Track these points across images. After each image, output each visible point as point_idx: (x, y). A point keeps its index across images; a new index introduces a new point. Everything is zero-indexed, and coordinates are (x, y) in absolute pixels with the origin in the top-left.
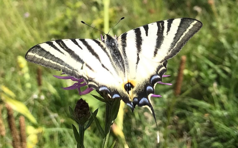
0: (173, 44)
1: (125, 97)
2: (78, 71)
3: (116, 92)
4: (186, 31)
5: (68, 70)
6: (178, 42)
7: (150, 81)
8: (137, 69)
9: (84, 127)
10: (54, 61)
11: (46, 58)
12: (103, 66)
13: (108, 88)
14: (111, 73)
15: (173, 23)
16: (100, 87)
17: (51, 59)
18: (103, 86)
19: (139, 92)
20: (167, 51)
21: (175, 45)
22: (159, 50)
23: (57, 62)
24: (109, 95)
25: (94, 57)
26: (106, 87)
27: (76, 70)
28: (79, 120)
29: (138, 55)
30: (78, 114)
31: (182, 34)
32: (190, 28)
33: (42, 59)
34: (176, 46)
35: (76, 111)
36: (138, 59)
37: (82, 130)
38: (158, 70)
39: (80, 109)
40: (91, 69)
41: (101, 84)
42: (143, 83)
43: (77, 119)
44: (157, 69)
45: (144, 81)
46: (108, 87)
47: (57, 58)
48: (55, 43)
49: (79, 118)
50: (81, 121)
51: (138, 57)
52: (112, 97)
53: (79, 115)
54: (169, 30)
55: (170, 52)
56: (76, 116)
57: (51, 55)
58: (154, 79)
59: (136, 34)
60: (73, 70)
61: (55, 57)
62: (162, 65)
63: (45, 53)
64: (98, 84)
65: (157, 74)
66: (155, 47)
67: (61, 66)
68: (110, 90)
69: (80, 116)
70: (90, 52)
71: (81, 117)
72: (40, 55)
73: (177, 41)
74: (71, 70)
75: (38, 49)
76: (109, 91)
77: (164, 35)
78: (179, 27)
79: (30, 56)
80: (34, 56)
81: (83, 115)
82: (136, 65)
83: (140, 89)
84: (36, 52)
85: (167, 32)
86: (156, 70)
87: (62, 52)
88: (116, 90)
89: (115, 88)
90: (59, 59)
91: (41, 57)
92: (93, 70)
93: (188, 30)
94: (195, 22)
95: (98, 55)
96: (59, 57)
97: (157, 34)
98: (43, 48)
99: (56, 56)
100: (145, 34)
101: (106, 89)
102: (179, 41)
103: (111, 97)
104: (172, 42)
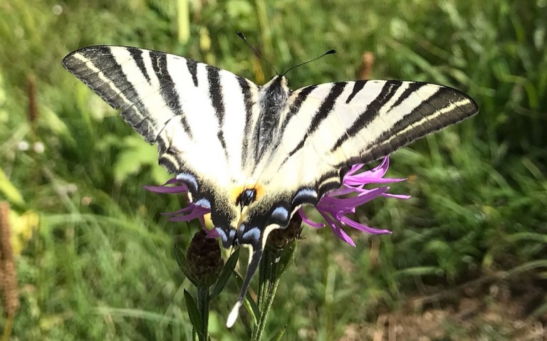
0: (386, 135)
1: (223, 214)
2: (154, 125)
3: (210, 195)
4: (432, 114)
5: (136, 115)
6: (398, 134)
7: (293, 197)
8: (284, 165)
9: (208, 293)
10: (117, 87)
11: (105, 74)
12: (220, 135)
13: (197, 181)
14: (227, 154)
15: (418, 91)
16: (181, 171)
17: (113, 80)
18: (189, 172)
19: (256, 213)
20: (364, 145)
21: (388, 139)
22: (350, 138)
23: (124, 92)
24: (190, 195)
25: (213, 110)
26: (196, 177)
27: (152, 121)
28: (200, 278)
29: (306, 136)
30: (196, 267)
31: (419, 120)
32: (444, 111)
33: (97, 74)
34: (388, 141)
35: (191, 259)
36: (301, 145)
37: (205, 299)
38: (323, 178)
39: (201, 255)
40: (187, 129)
41: (188, 167)
42: (276, 197)
43: (193, 277)
44: (322, 176)
45: (280, 193)
46: (200, 179)
47: (129, 83)
48: (146, 55)
49: (199, 275)
50: (204, 281)
51: (305, 140)
52: (194, 201)
53: (199, 269)
54: (397, 103)
55: (369, 151)
56: (192, 269)
57: (121, 72)
58: (302, 196)
59: (330, 94)
60: (148, 118)
61: (126, 79)
62: (337, 172)
63: (110, 65)
64: (181, 164)
65: (316, 188)
66: (345, 131)
67: (127, 101)
68: (199, 186)
69: (202, 271)
70: (211, 97)
71: (204, 273)
72: (96, 66)
73: (399, 131)
74: (142, 117)
75: (101, 54)
76: (197, 187)
77: (380, 110)
78: (424, 103)
79: (75, 59)
80: (85, 63)
81: (207, 269)
82: (287, 156)
83: (261, 208)
84: (92, 58)
85: (392, 107)
86: (318, 178)
87: (147, 77)
88: (213, 192)
89: (213, 188)
90: (132, 86)
91: (96, 70)
92: (191, 136)
93: (437, 114)
94: (466, 101)
95: (226, 109)
96: (133, 84)
97: (369, 103)
98: (114, 55)
99: (129, 79)
100: (347, 99)
101: (192, 180)
102: (401, 132)
103: (191, 201)
104: (386, 130)
